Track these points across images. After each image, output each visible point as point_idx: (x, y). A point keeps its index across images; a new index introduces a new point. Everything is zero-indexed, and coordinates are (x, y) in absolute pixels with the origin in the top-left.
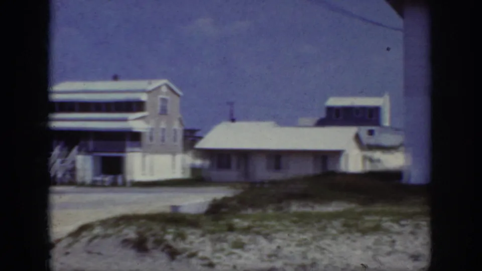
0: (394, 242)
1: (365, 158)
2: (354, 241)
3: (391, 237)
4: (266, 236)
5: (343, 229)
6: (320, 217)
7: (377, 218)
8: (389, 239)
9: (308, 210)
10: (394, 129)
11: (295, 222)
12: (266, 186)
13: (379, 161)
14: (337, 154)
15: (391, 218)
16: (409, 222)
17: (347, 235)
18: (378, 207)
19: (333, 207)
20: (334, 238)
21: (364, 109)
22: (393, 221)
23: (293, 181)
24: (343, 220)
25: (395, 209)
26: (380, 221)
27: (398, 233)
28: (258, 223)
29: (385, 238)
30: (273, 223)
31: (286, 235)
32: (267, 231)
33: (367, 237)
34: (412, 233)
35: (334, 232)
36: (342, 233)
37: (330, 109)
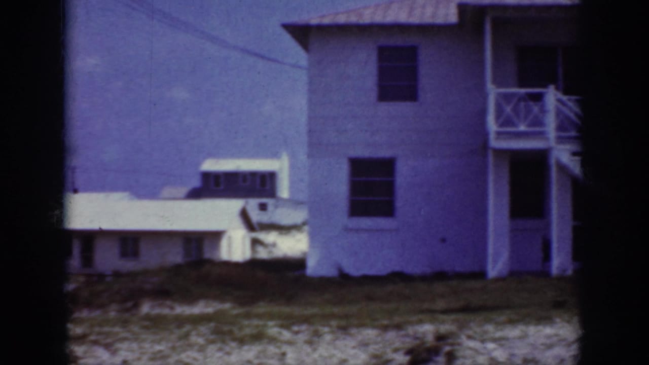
0: (284, 354)
1: (255, 242)
2: (228, 354)
3: (279, 348)
4: (107, 347)
5: (212, 337)
6: (181, 321)
7: (261, 323)
8: (277, 351)
9: (166, 311)
10: (294, 203)
11: (146, 328)
12: (108, 279)
13: (274, 245)
14: (216, 236)
15: (279, 322)
16: (304, 327)
17: (219, 345)
18: (261, 308)
19: (200, 308)
20: (202, 349)
21: (253, 174)
22: (282, 326)
23: (146, 272)
24: (212, 325)
25: (286, 310)
26: (265, 326)
27: (290, 343)
28: (97, 329)
29: (272, 349)
30: (117, 329)
31: (135, 345)
32: (109, 340)
33: (246, 348)
34: (310, 343)
35: (201, 341)
36: (213, 342)
37: (206, 176)
